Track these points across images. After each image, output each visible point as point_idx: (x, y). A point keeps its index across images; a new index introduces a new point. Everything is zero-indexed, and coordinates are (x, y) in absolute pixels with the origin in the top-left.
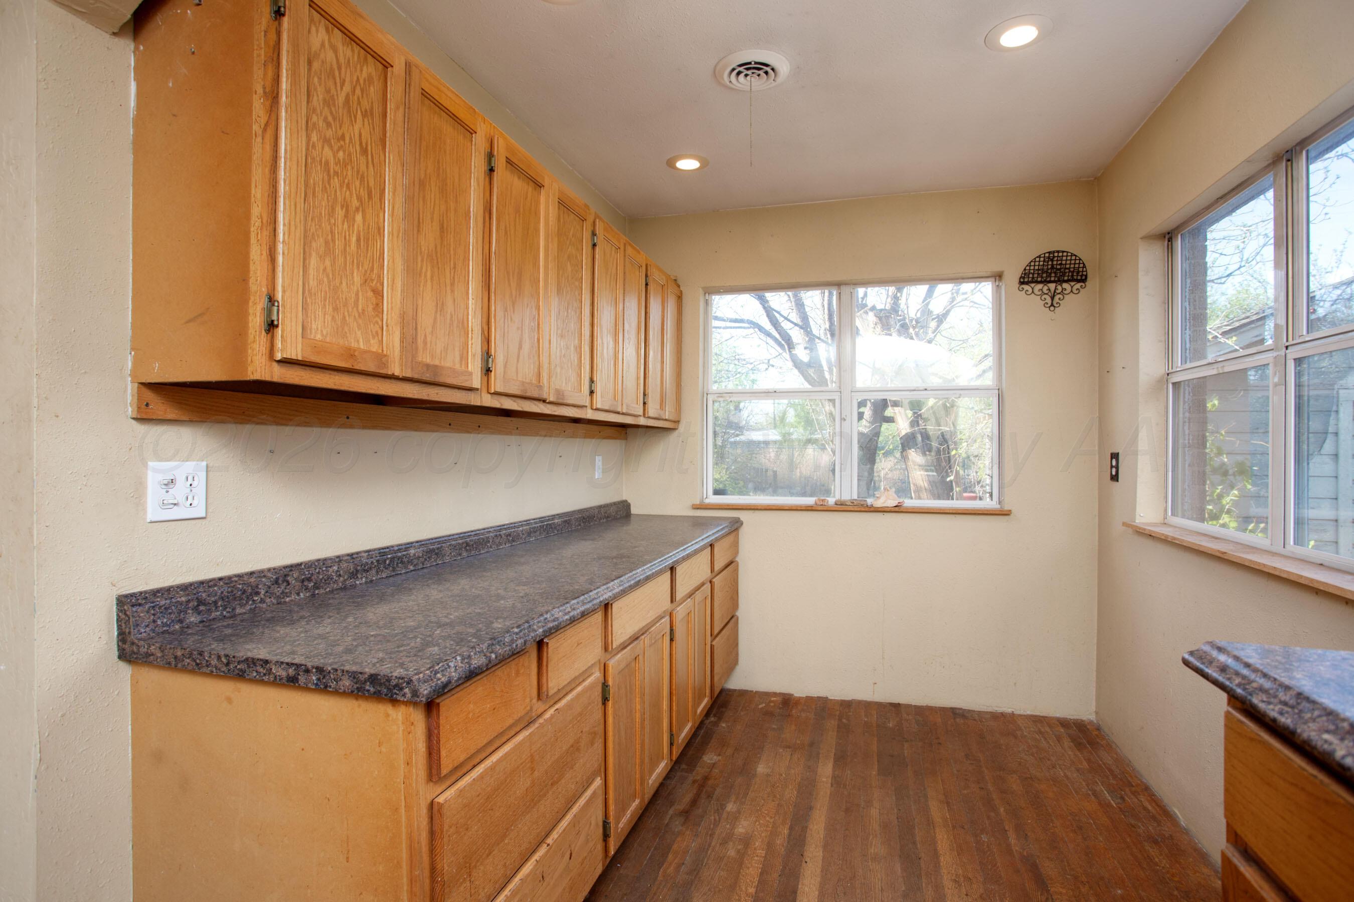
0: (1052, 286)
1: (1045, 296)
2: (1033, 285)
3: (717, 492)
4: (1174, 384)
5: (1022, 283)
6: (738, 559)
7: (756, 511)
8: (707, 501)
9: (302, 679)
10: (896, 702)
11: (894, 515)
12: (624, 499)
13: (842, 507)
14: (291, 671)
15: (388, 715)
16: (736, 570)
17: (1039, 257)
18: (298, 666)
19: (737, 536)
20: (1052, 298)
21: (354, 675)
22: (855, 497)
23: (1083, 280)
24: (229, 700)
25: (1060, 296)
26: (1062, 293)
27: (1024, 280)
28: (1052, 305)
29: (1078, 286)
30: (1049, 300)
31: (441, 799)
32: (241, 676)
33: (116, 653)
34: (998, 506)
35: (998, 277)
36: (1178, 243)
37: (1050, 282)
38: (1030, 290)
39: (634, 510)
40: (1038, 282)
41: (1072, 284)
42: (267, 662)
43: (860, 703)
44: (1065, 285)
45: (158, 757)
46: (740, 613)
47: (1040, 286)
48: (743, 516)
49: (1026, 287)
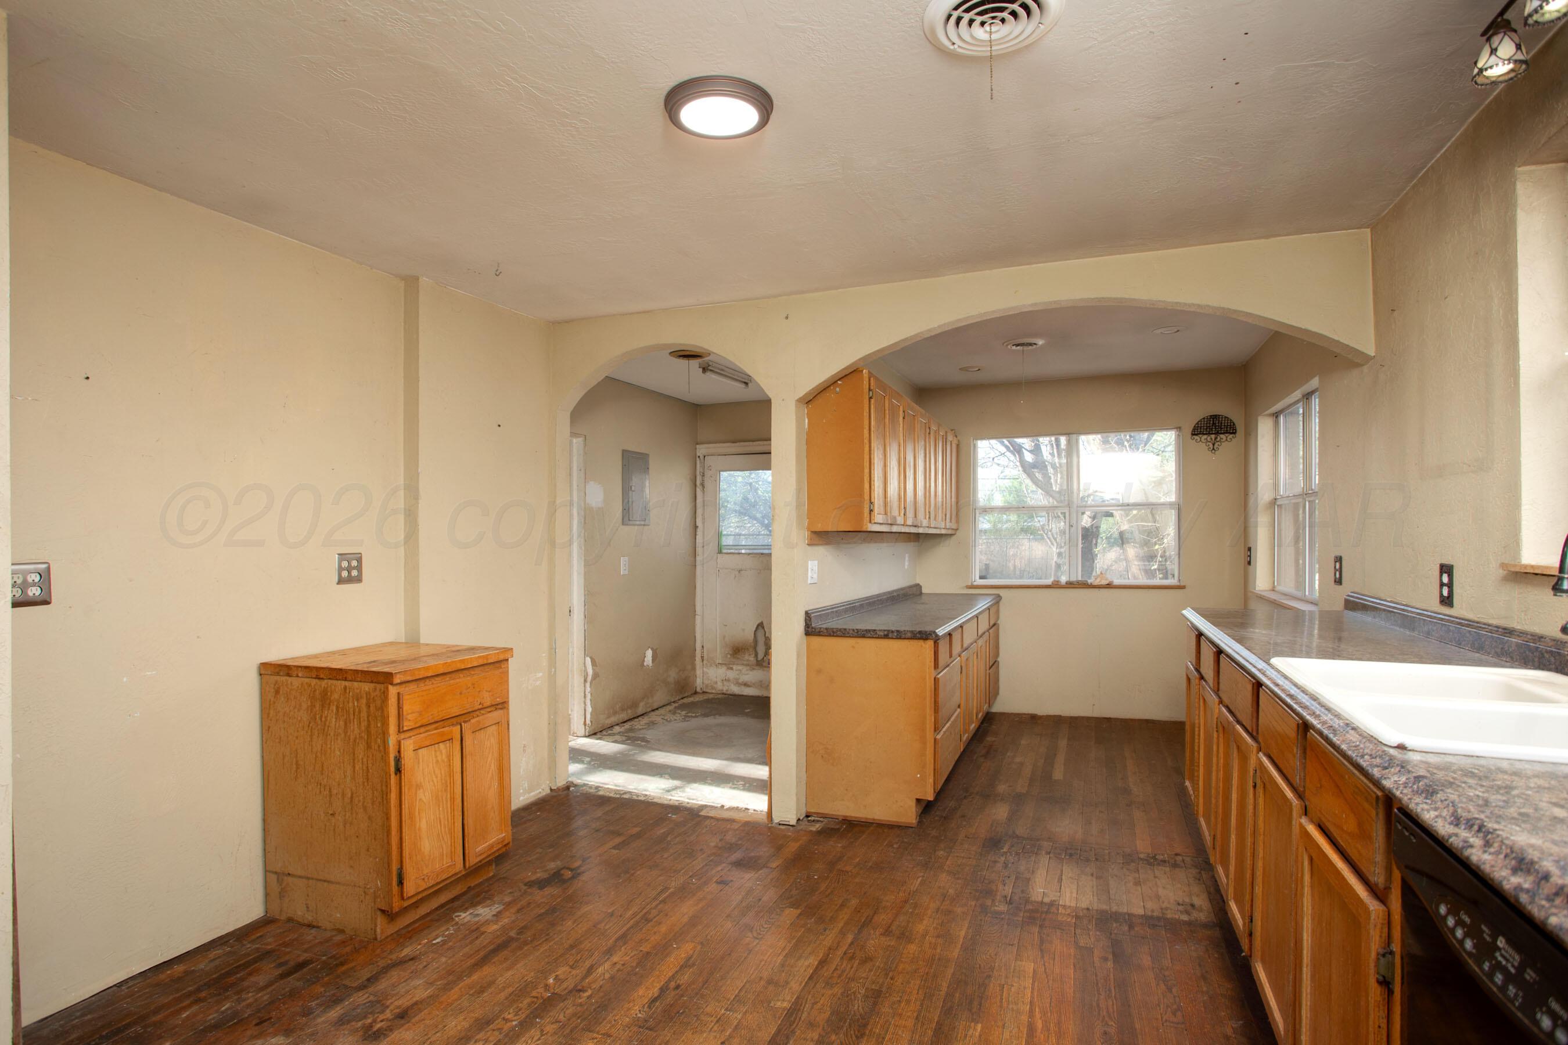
0: (1213, 436)
1: (1208, 443)
2: (1201, 436)
3: (981, 578)
4: (1278, 505)
5: (1193, 435)
6: (999, 622)
7: (1012, 589)
8: (975, 583)
9: (890, 635)
10: (1108, 716)
11: (1107, 590)
12: (917, 582)
13: (1070, 585)
14: (886, 633)
15: (922, 646)
16: (998, 629)
17: (1204, 418)
18: (888, 631)
19: (998, 606)
20: (1214, 445)
21: (912, 632)
22: (1080, 578)
23: (1234, 432)
24: (853, 647)
25: (1219, 443)
26: (1220, 441)
27: (1195, 433)
28: (1213, 449)
29: (1231, 436)
30: (1211, 446)
31: (939, 676)
32: (863, 636)
33: (804, 632)
34: (1178, 584)
35: (1179, 428)
36: (1282, 418)
37: (1212, 434)
38: (1199, 440)
39: (924, 591)
40: (1204, 434)
41: (1227, 435)
42: (875, 630)
43: (1083, 718)
44: (1222, 436)
45: (819, 671)
46: (999, 659)
47: (1205, 436)
48: (1002, 592)
49: (1196, 437)
